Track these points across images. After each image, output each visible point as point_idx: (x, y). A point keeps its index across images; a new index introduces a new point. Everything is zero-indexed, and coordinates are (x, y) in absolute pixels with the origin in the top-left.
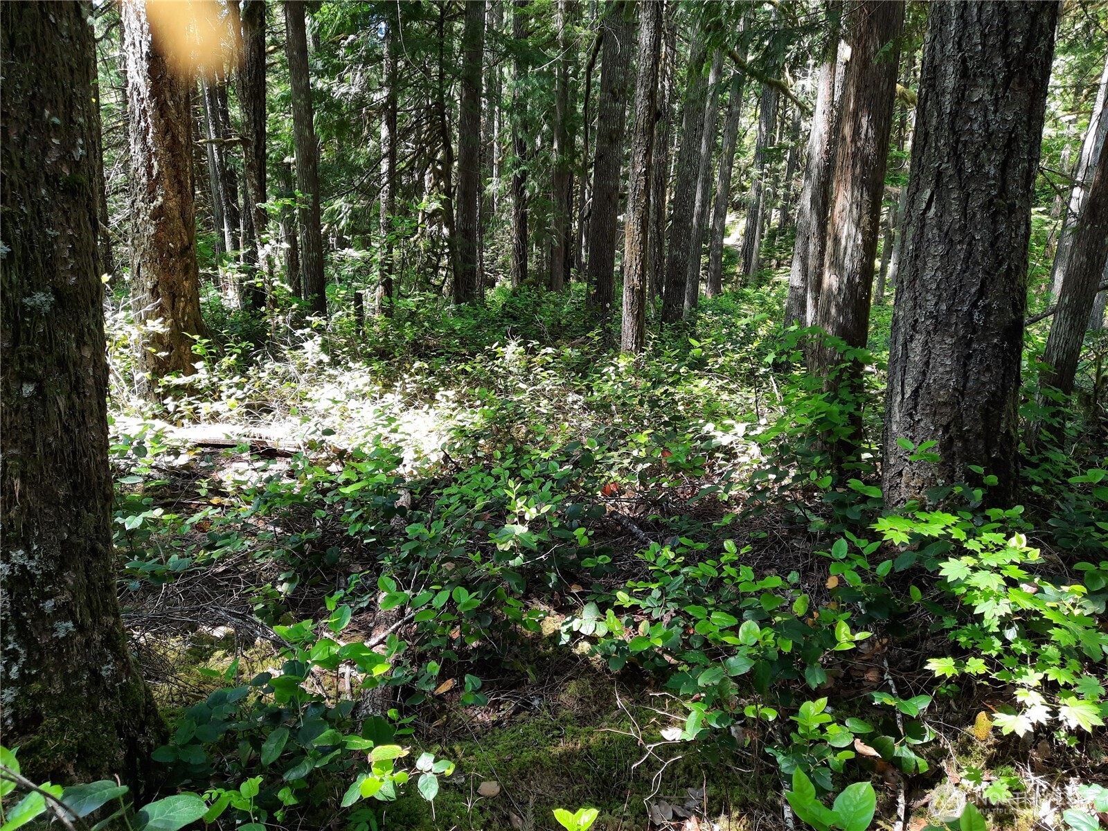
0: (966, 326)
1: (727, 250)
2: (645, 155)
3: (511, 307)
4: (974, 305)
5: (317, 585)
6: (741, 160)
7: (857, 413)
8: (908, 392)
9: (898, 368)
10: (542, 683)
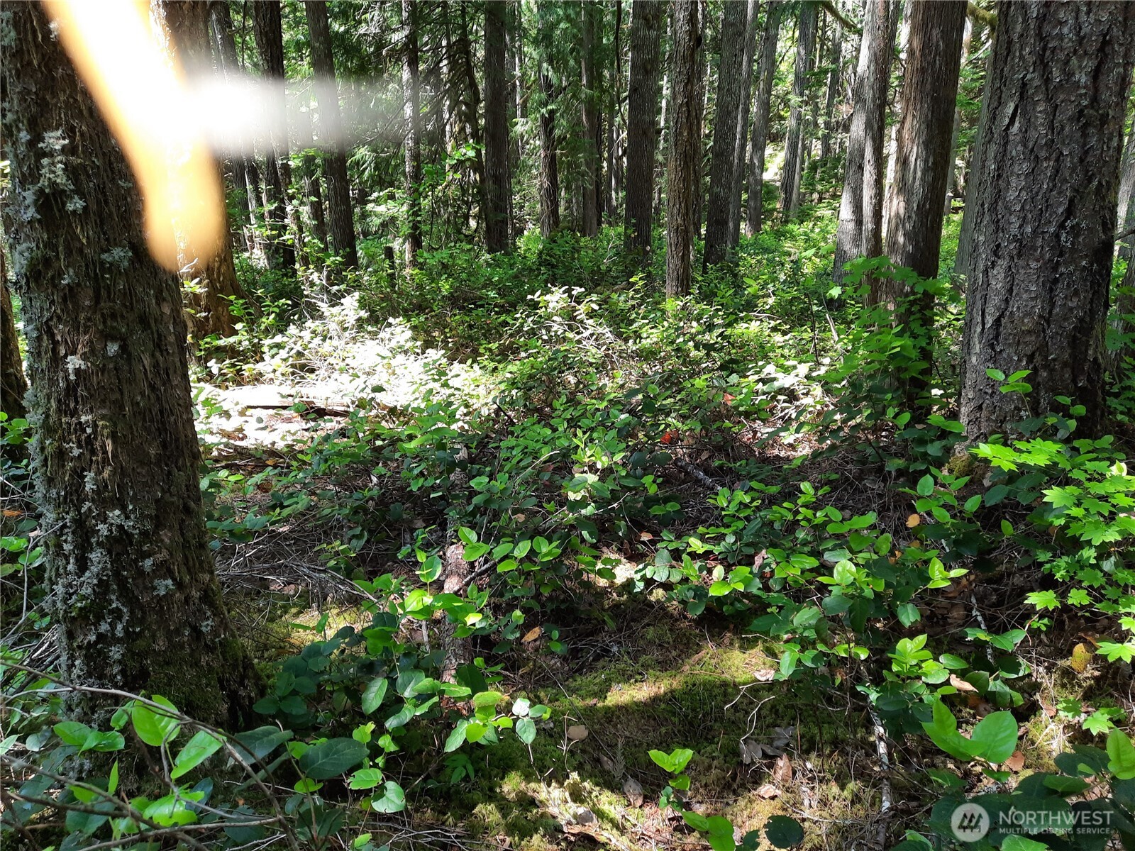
0: (1052, 248)
1: (766, 185)
2: (686, 85)
3: (548, 255)
4: (1062, 226)
5: (383, 542)
6: (779, 88)
7: (928, 348)
8: (990, 321)
9: (978, 297)
10: (620, 630)
